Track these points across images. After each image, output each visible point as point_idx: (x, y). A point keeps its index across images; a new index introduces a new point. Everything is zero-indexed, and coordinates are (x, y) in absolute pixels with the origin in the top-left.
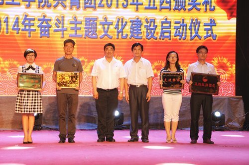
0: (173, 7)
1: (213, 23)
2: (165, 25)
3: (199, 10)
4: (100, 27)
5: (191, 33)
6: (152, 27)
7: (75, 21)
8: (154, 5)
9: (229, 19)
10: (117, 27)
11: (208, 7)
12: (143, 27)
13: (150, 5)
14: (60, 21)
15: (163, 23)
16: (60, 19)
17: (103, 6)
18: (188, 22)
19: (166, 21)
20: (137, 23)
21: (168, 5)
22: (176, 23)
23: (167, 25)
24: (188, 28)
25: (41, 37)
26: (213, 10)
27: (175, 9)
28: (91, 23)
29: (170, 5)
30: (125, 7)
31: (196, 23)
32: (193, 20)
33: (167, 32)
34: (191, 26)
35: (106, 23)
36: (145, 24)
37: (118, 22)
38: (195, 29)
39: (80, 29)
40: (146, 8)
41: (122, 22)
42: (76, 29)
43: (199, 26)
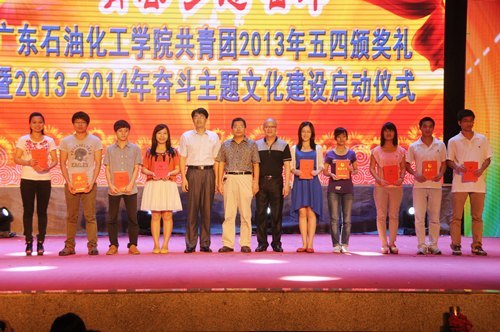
0: (350, 53)
1: (409, 76)
2: (338, 80)
3: (388, 57)
4: (242, 85)
5: (378, 90)
6: (319, 83)
7: (207, 77)
8: (322, 50)
9: (433, 70)
10: (267, 84)
11: (402, 52)
12: (305, 83)
13: (316, 50)
14: (185, 76)
15: (335, 77)
16: (185, 73)
17: (248, 54)
18: (372, 75)
19: (340, 74)
20: (297, 77)
21: (342, 51)
22: (355, 76)
23: (342, 80)
24: (373, 83)
25: (158, 100)
26: (409, 57)
27: (353, 56)
28: (229, 77)
29: (346, 50)
30: (279, 54)
31: (384, 77)
32: (379, 72)
33: (342, 90)
34: (377, 80)
35: (252, 78)
36: (308, 78)
37: (270, 75)
38: (383, 85)
39: (214, 88)
40: (310, 56)
41: (276, 75)
42: (208, 88)
43: (389, 80)
